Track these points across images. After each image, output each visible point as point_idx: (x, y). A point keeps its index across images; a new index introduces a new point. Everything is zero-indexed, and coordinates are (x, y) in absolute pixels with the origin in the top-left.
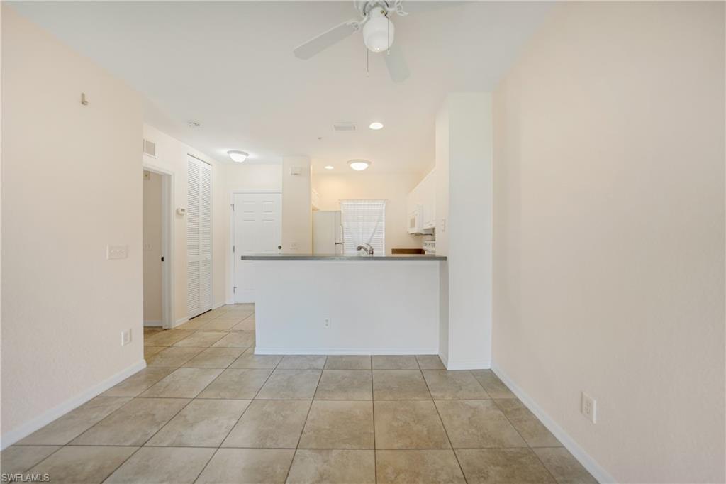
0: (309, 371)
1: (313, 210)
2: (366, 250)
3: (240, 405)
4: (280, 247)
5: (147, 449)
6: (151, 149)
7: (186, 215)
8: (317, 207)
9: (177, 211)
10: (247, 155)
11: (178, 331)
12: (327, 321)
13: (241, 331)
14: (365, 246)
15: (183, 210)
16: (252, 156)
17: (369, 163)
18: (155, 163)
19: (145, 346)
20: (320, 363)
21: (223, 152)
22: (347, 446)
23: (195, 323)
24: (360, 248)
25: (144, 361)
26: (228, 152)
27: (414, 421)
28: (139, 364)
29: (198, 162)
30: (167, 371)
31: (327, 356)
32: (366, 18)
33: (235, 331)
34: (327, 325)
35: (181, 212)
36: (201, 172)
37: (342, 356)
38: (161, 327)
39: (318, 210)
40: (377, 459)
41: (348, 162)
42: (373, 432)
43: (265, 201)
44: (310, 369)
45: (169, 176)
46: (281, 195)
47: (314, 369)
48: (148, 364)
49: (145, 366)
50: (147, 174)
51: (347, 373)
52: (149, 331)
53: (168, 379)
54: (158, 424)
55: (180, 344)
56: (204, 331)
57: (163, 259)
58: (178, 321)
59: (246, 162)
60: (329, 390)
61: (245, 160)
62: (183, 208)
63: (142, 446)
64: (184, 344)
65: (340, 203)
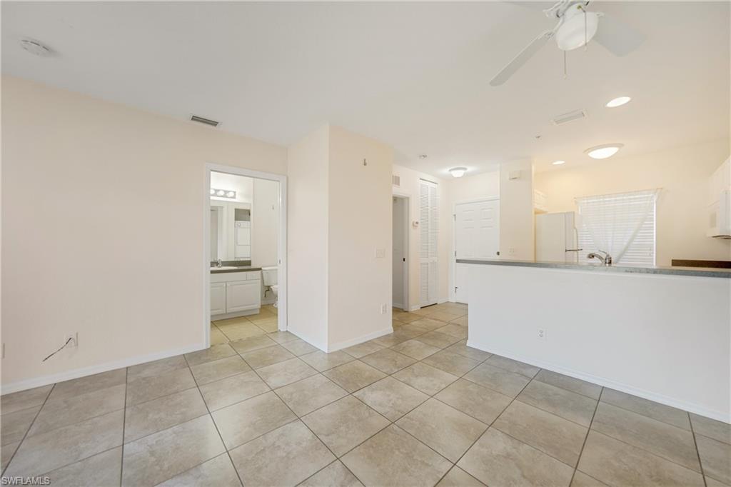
0: (516, 375)
1: (536, 213)
2: (600, 258)
3: (450, 377)
4: (498, 253)
5: (392, 379)
6: (396, 181)
7: (419, 225)
8: (543, 209)
9: (413, 225)
10: (465, 169)
11: (413, 314)
12: (542, 332)
13: (459, 325)
14: (596, 252)
15: (417, 223)
16: (470, 169)
17: (619, 146)
18: (399, 191)
19: (393, 320)
20: (531, 373)
21: (446, 171)
22: (542, 449)
23: (425, 312)
24: (592, 256)
25: (392, 328)
26: (450, 171)
27: (651, 477)
28: (389, 329)
29: (428, 183)
30: (406, 339)
31: (541, 369)
32: (561, 21)
33: (454, 324)
34: (541, 336)
35: (415, 224)
36: (429, 191)
37: (559, 375)
38: (402, 309)
39: (542, 212)
40: (575, 477)
41: (585, 151)
42: (579, 454)
43: (483, 209)
44: (518, 373)
45: (408, 198)
46: (499, 201)
47: (523, 375)
48: (394, 331)
49: (392, 331)
50: (395, 199)
51: (562, 392)
52: (396, 310)
53: (405, 344)
54: (398, 368)
55: (413, 323)
56: (431, 318)
57: (404, 260)
58: (414, 307)
59: (466, 176)
60: (534, 398)
61: (464, 174)
62: (416, 221)
63: (390, 375)
64: (416, 324)
65: (576, 202)
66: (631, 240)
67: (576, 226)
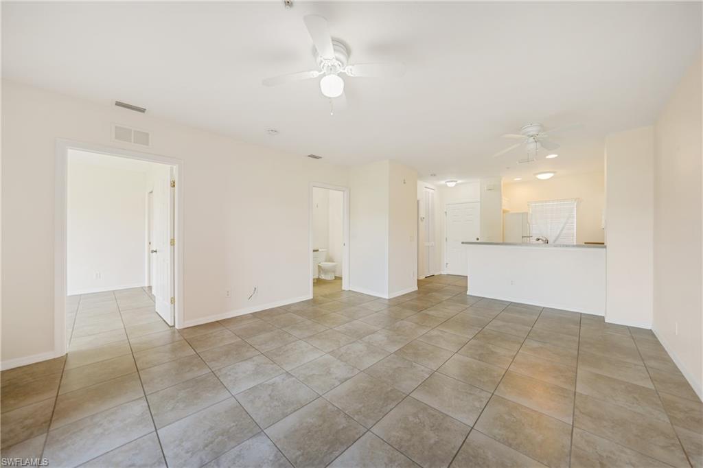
1: (503, 212)
2: (542, 240)
4: (478, 239)
8: (508, 209)
9: (421, 219)
10: (456, 182)
11: (423, 281)
14: (541, 237)
16: (459, 181)
17: (554, 172)
21: (443, 182)
24: (538, 239)
26: (446, 182)
29: (429, 190)
35: (423, 219)
36: (430, 195)
37: (521, 304)
39: (508, 211)
42: (533, 324)
43: (467, 208)
46: (479, 204)
48: (418, 289)
56: (436, 283)
58: (421, 277)
59: (457, 186)
61: (456, 184)
62: (423, 216)
64: (429, 286)
65: (528, 205)
66: (562, 230)
67: (529, 221)
